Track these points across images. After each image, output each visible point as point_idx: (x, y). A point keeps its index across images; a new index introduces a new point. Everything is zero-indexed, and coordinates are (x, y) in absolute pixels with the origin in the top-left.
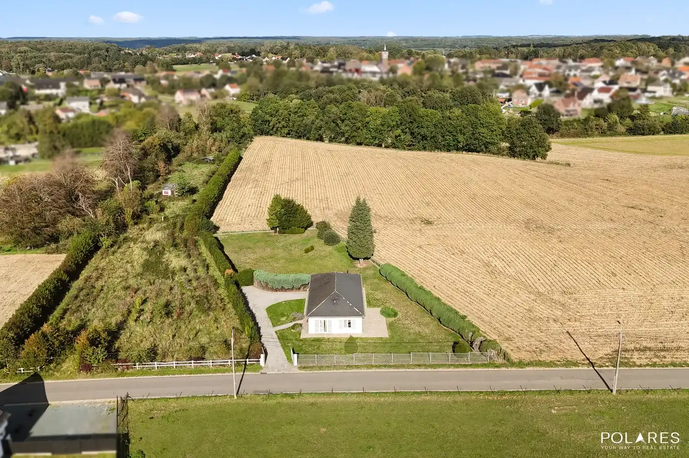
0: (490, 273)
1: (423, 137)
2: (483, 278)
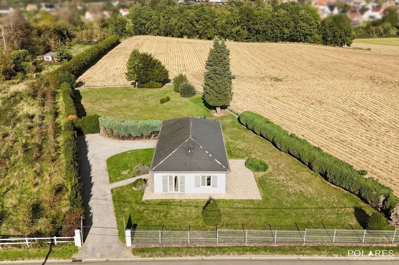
0: (360, 122)
1: (257, 32)
2: (355, 127)
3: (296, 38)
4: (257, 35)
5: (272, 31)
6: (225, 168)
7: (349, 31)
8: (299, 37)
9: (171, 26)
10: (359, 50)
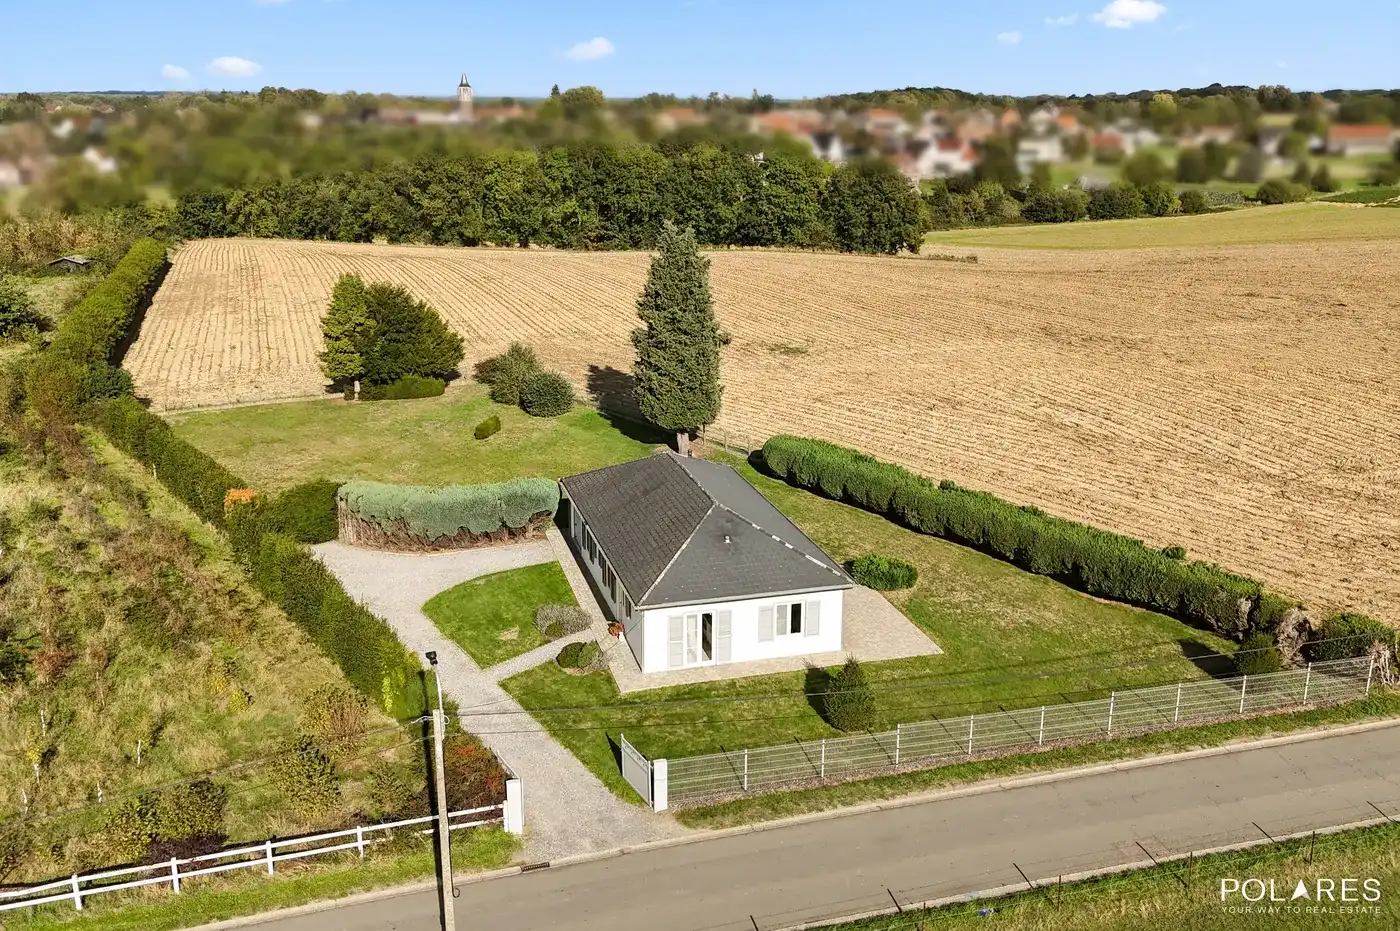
0: (1081, 443)
1: (632, 216)
2: (1075, 455)
3: (758, 232)
4: (631, 226)
5: (682, 212)
6: (839, 574)
7: (912, 208)
8: (766, 228)
9: (327, 203)
10: (945, 262)
